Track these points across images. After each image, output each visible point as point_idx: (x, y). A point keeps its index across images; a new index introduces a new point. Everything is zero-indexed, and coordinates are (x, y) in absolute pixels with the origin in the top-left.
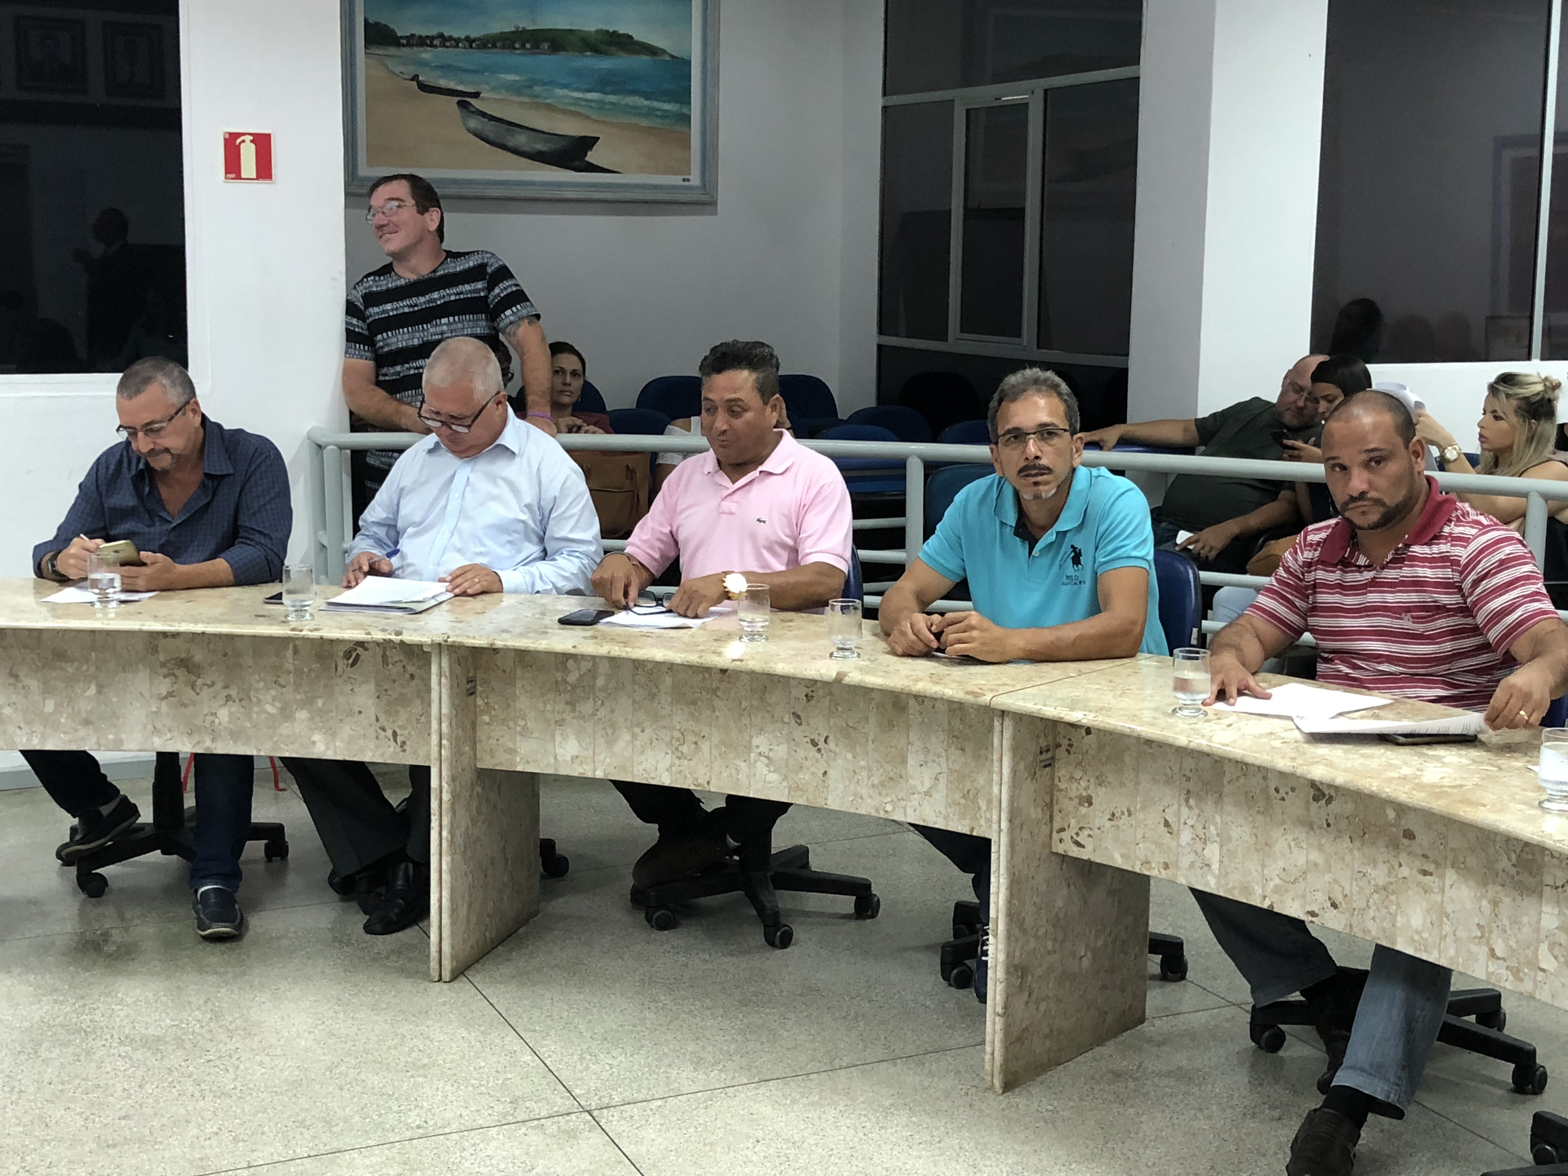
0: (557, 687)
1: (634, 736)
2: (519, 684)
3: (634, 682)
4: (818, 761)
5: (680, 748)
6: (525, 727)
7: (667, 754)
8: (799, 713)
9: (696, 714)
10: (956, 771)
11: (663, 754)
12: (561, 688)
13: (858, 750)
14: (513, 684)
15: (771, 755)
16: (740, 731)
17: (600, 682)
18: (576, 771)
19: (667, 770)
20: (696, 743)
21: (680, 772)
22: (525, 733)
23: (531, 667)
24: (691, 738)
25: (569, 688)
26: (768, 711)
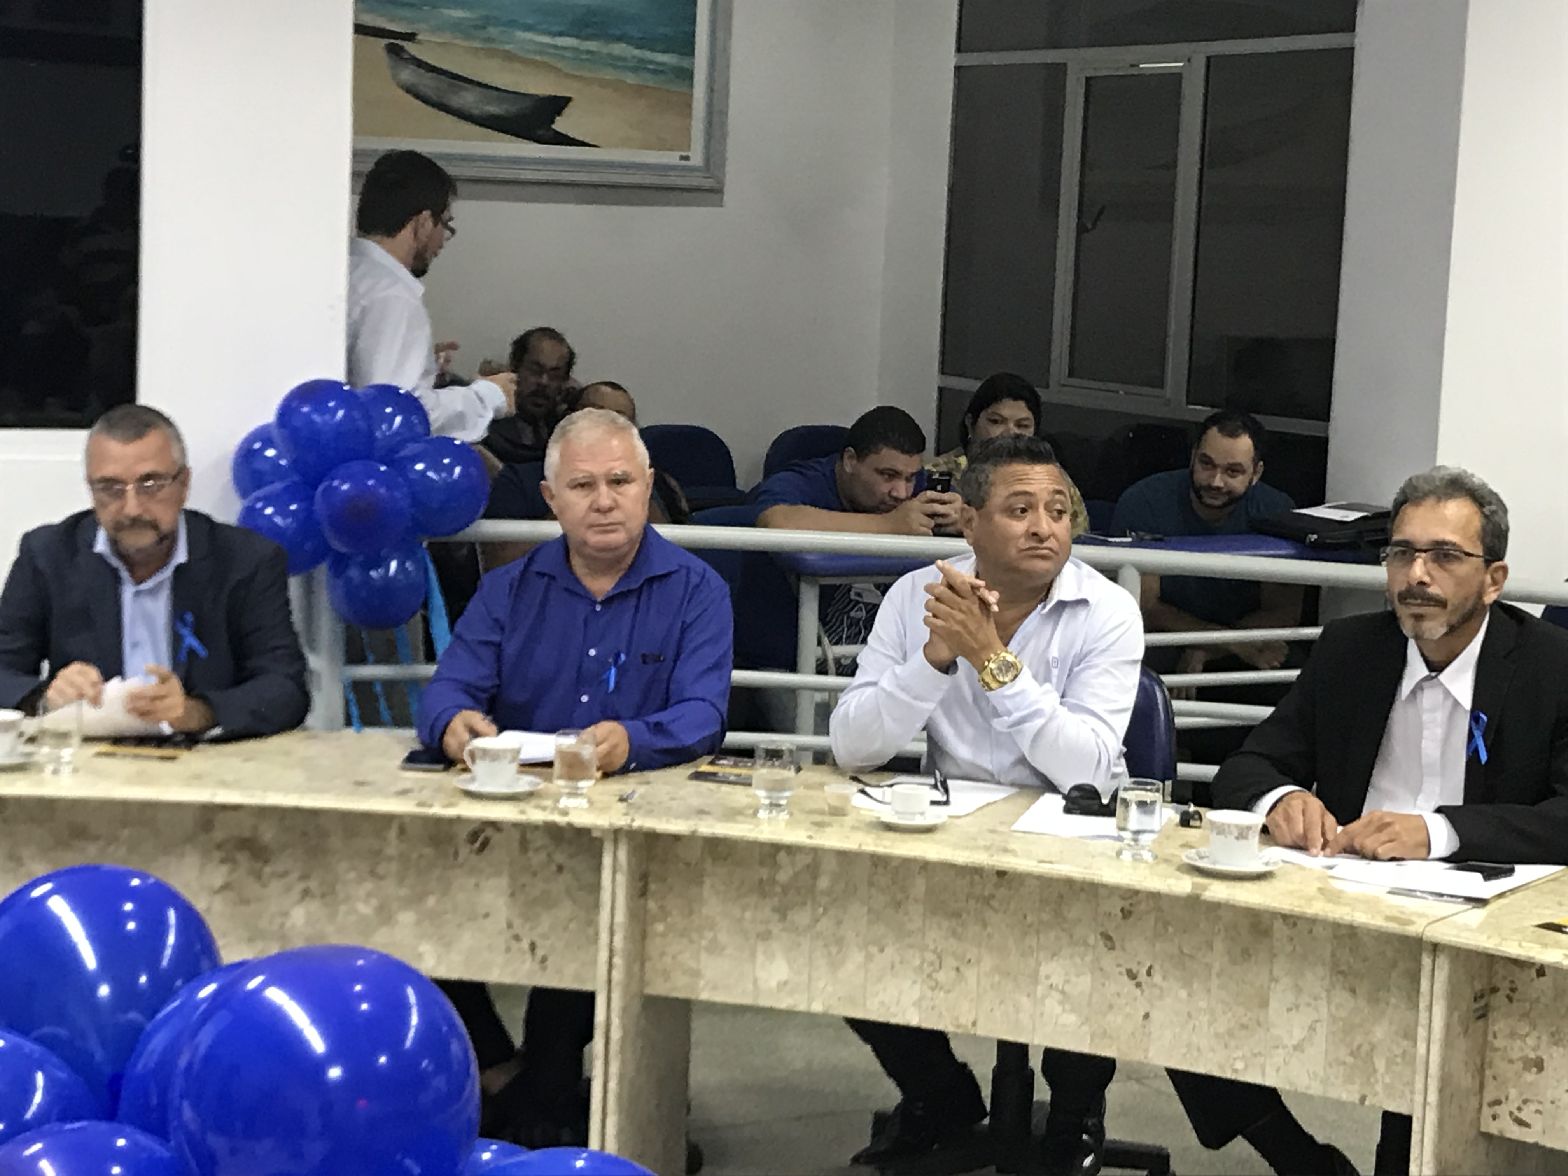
0: (763, 889)
1: (869, 958)
2: (708, 882)
3: (871, 884)
4: (1135, 999)
5: (934, 975)
6: (714, 940)
7: (914, 982)
8: (1111, 934)
9: (959, 930)
10: (1341, 1019)
11: (910, 983)
12: (767, 889)
13: (1195, 986)
14: (701, 884)
15: (1067, 988)
16: (1023, 955)
17: (823, 883)
18: (783, 1003)
19: (914, 1004)
20: (958, 969)
21: (933, 1008)
22: (715, 948)
23: (725, 859)
24: (950, 962)
25: (778, 889)
26: (1063, 930)
